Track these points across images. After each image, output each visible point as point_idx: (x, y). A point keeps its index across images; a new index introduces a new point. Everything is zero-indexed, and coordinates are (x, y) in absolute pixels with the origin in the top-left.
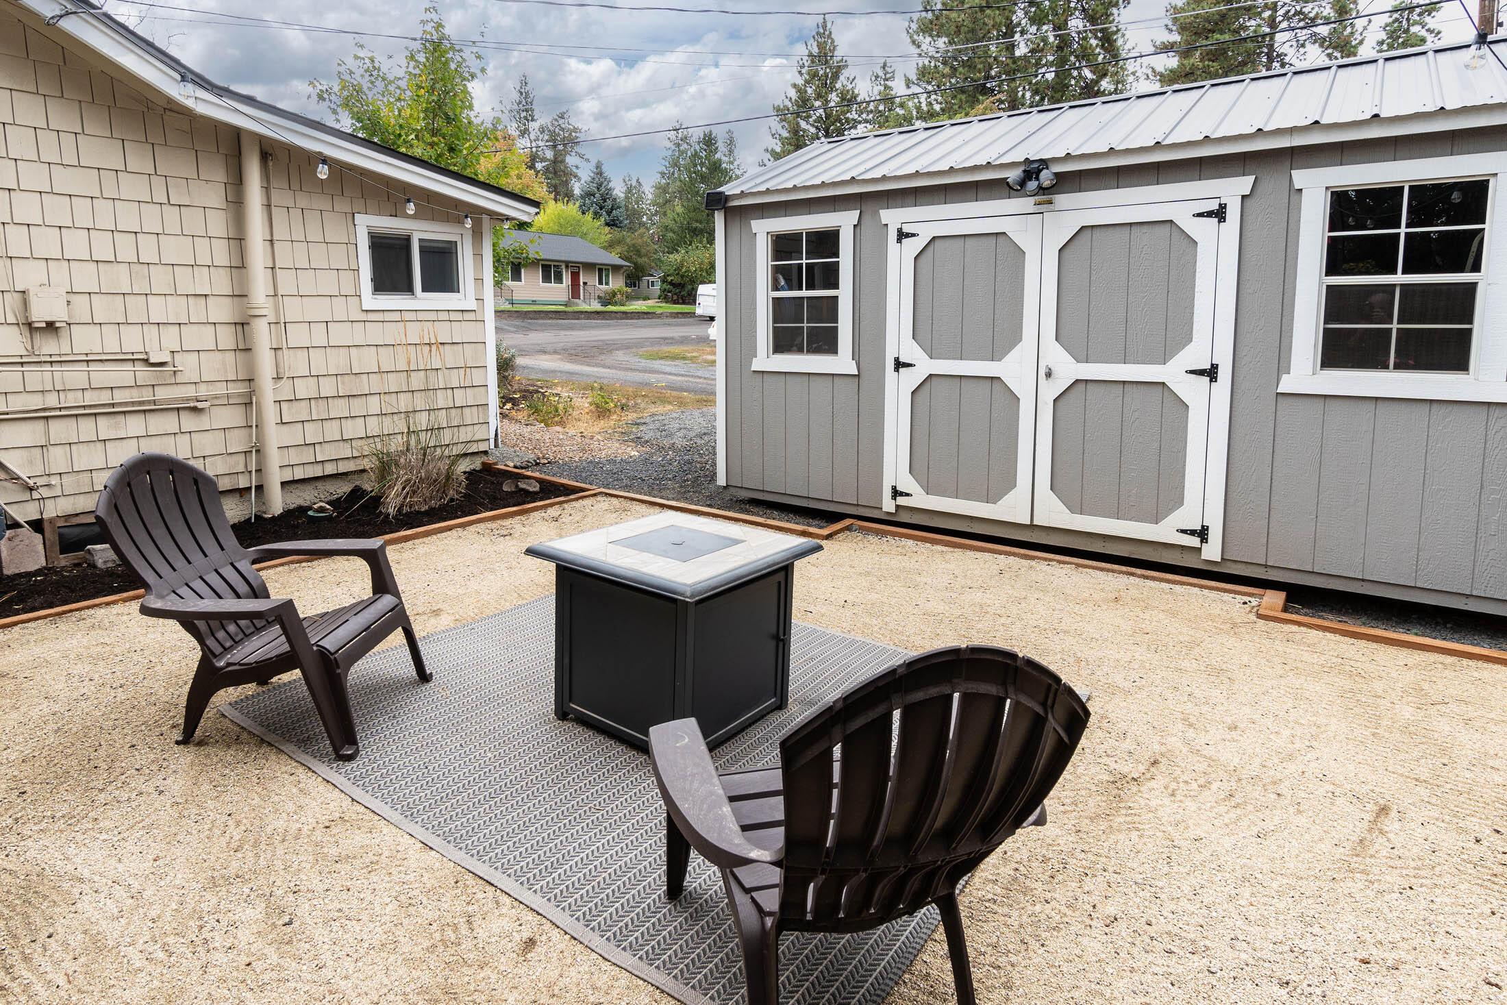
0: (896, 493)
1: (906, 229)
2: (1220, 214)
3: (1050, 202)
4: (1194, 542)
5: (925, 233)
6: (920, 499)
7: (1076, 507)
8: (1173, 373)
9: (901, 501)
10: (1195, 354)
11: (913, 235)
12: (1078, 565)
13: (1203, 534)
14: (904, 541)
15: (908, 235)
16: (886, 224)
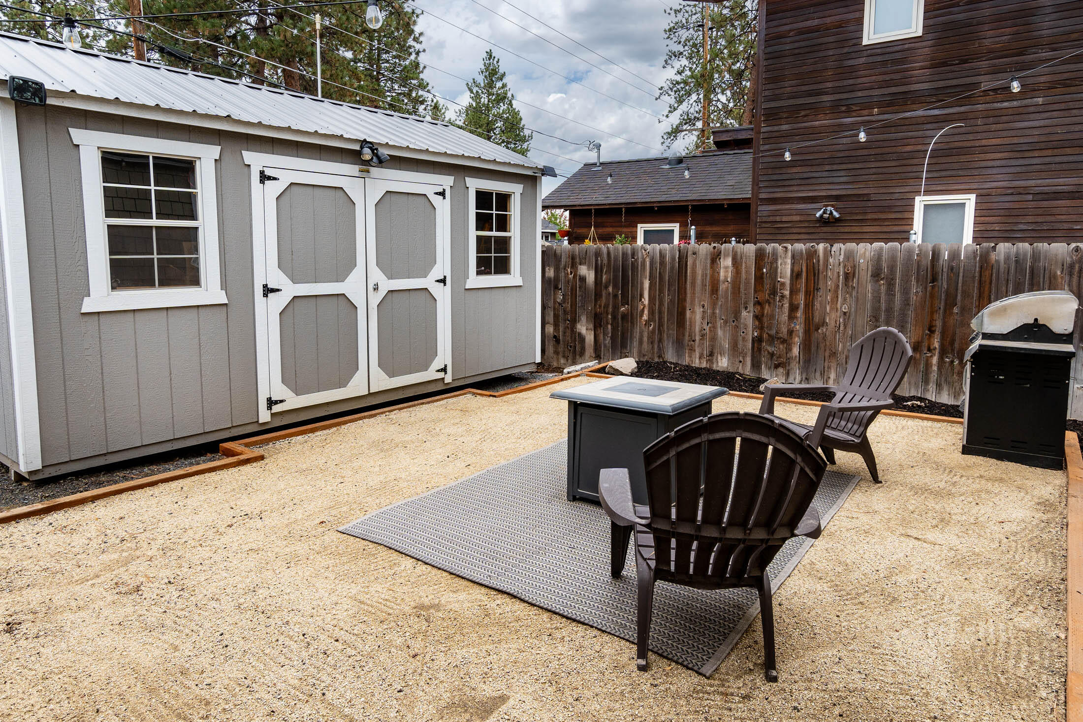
0: (271, 403)
1: (268, 172)
3: (368, 172)
4: (441, 375)
5: (285, 179)
6: (294, 401)
7: (391, 374)
9: (276, 409)
11: (275, 179)
12: (400, 409)
13: (444, 370)
14: (294, 439)
15: (270, 178)
16: (249, 166)
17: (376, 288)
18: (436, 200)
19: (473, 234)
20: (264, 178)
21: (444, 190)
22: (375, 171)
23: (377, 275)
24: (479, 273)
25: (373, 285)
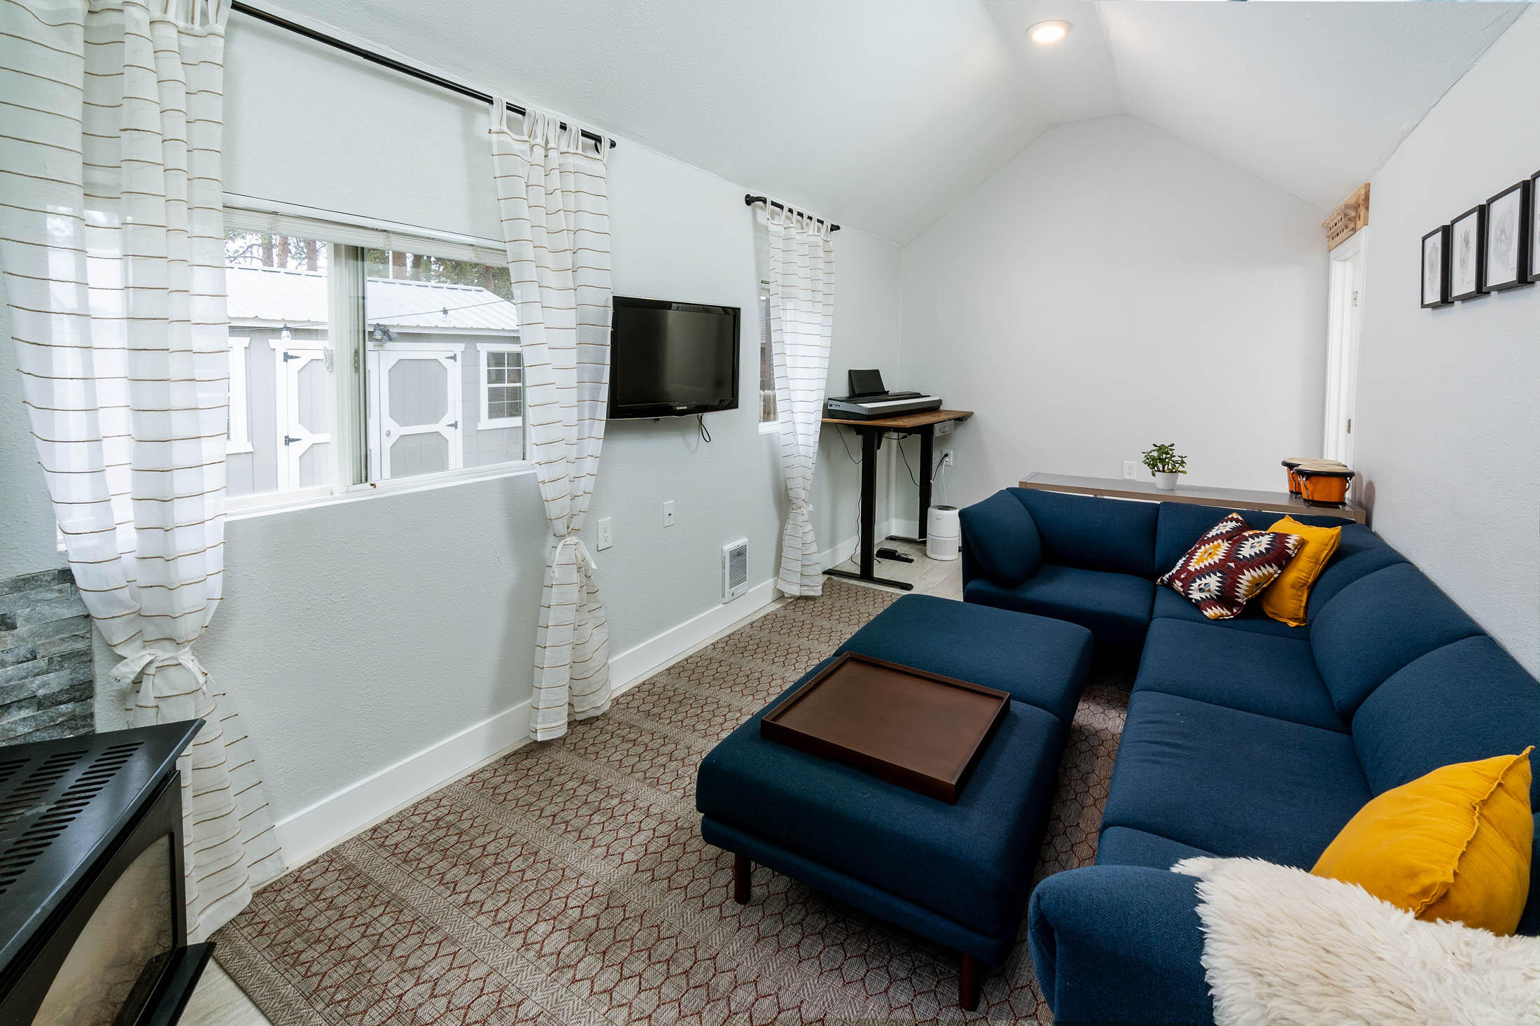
1: (290, 353)
2: (454, 358)
3: (382, 346)
5: (305, 357)
8: (441, 427)
10: (449, 418)
11: (297, 357)
15: (292, 357)
16: (274, 349)
17: (388, 434)
18: (448, 364)
19: (484, 387)
20: (287, 357)
21: (455, 355)
22: (389, 345)
23: (390, 424)
24: (491, 417)
25: (385, 432)
